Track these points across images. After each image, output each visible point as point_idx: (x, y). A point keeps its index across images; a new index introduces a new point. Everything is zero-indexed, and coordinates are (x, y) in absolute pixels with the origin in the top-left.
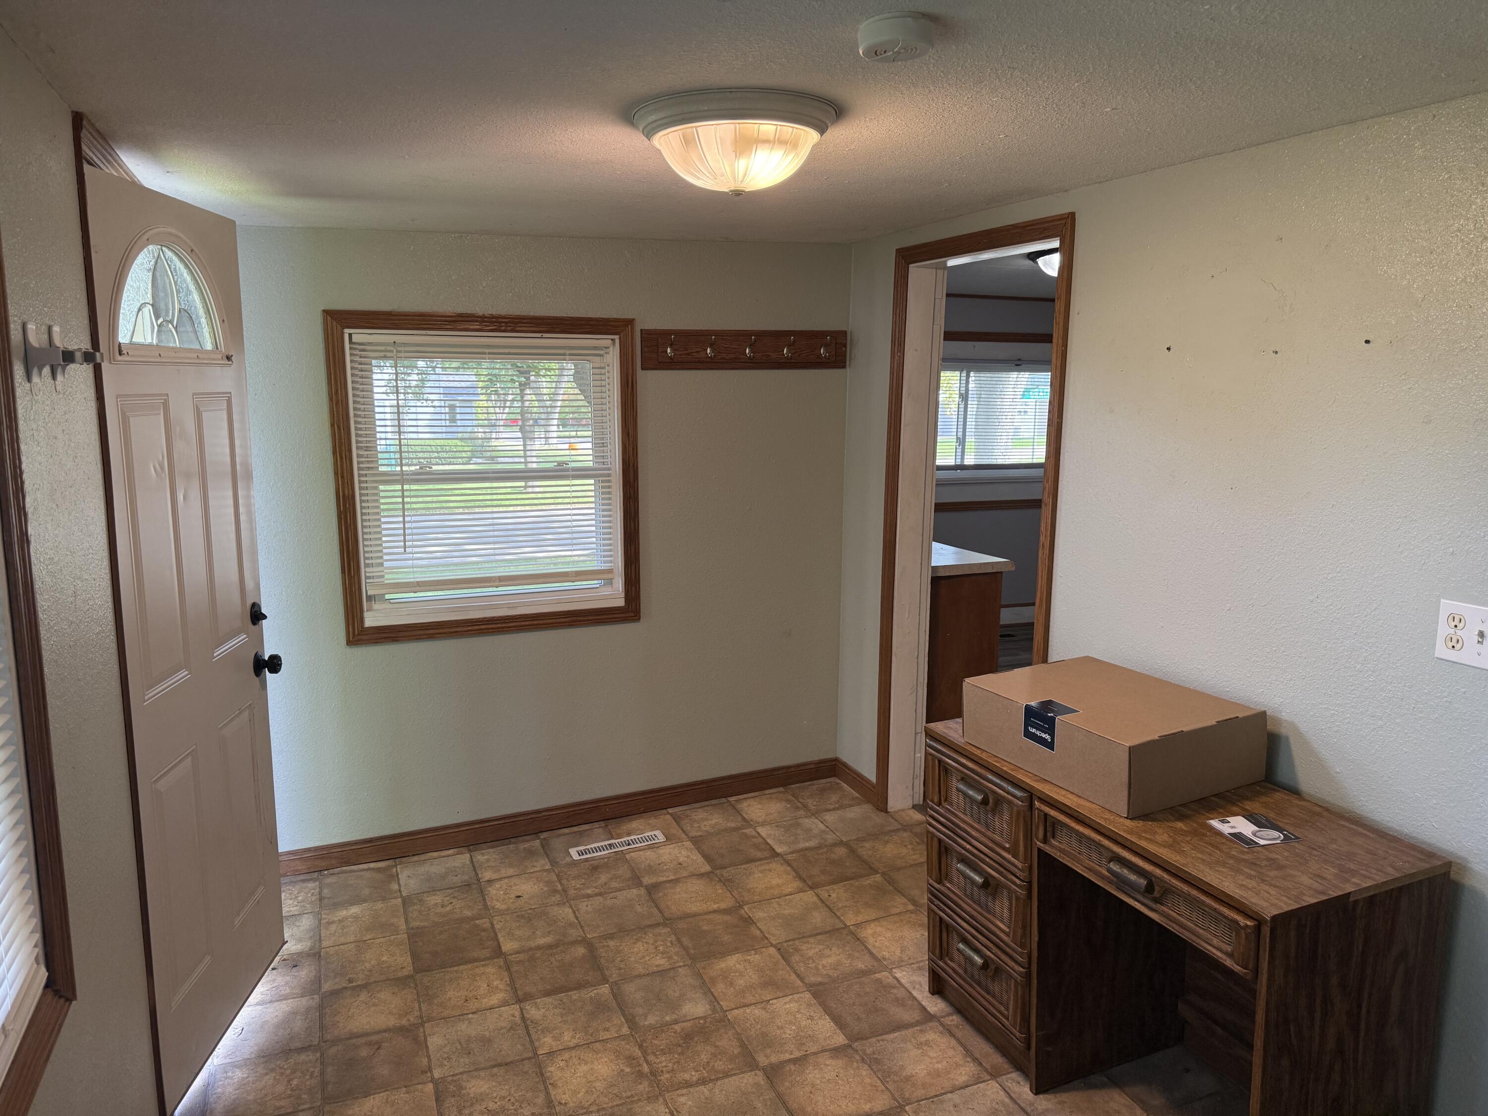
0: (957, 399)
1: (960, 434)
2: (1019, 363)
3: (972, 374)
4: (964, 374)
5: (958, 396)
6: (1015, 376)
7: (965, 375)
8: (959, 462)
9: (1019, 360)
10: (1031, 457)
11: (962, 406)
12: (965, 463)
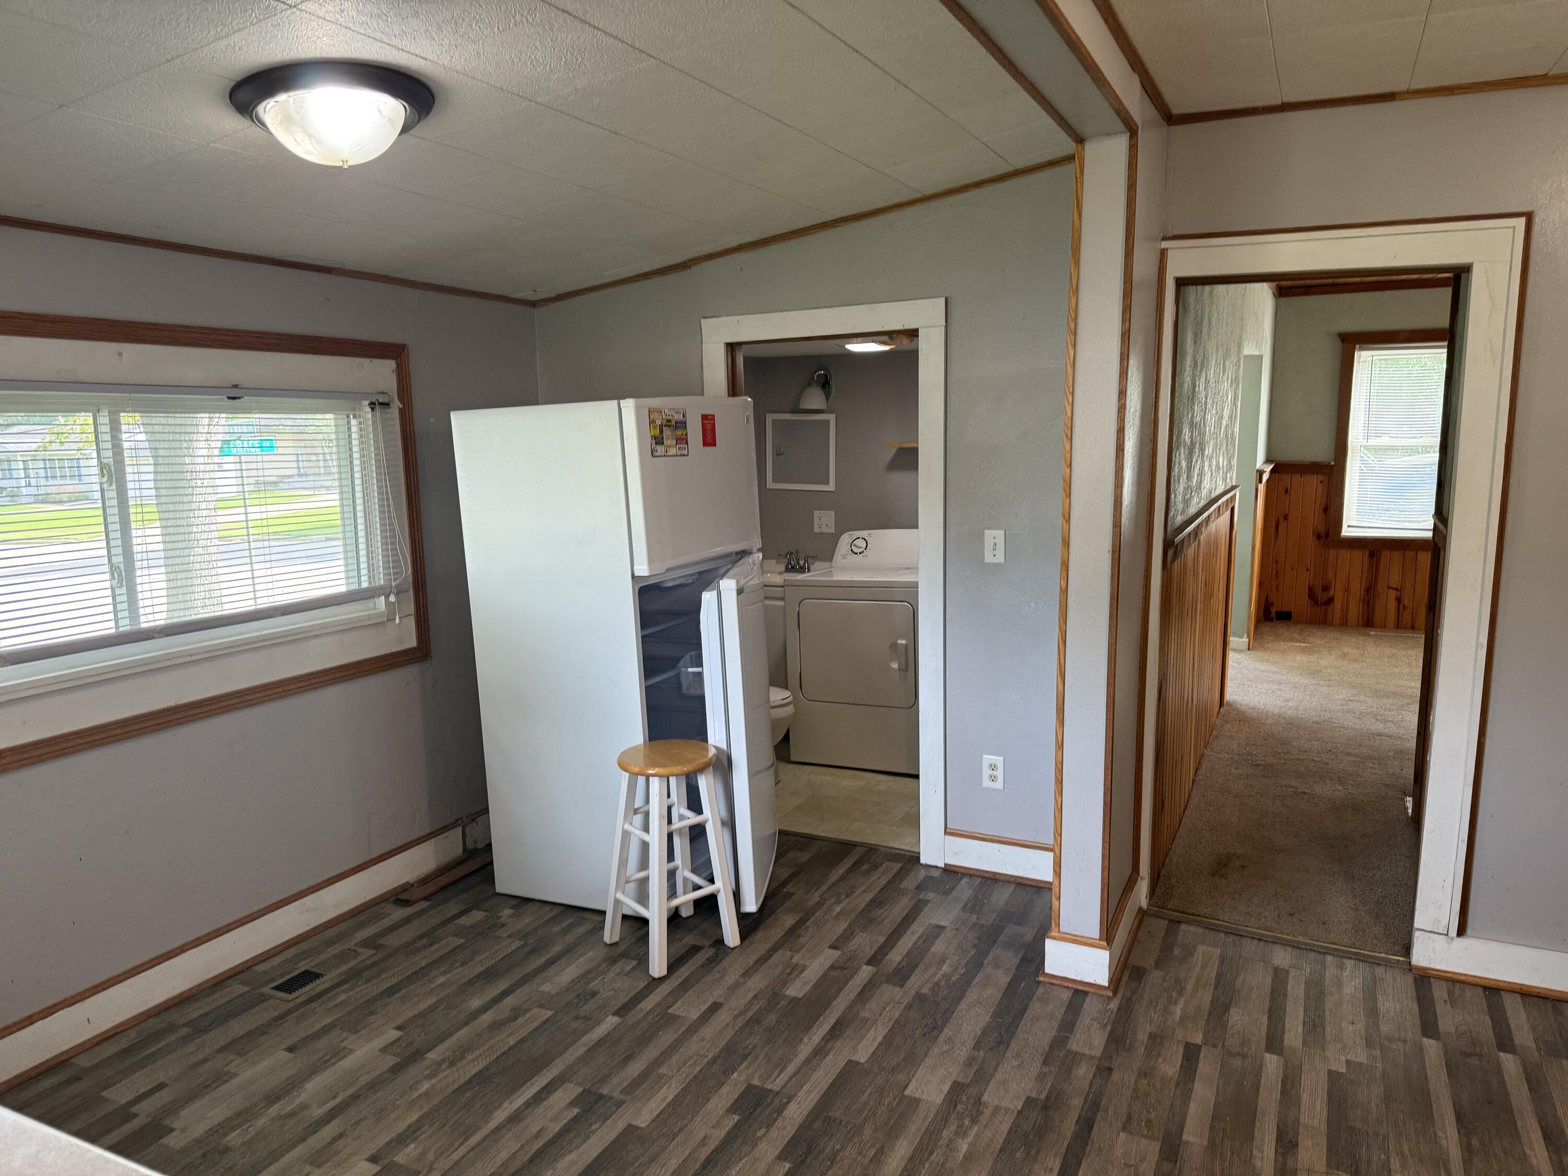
0: (96, 479)
1: (118, 559)
2: (234, 393)
3: (126, 419)
4: (104, 419)
5: (96, 470)
6: (206, 421)
7: (106, 420)
8: (126, 626)
9: (235, 386)
10: (251, 595)
11: (112, 494)
12: (143, 626)
